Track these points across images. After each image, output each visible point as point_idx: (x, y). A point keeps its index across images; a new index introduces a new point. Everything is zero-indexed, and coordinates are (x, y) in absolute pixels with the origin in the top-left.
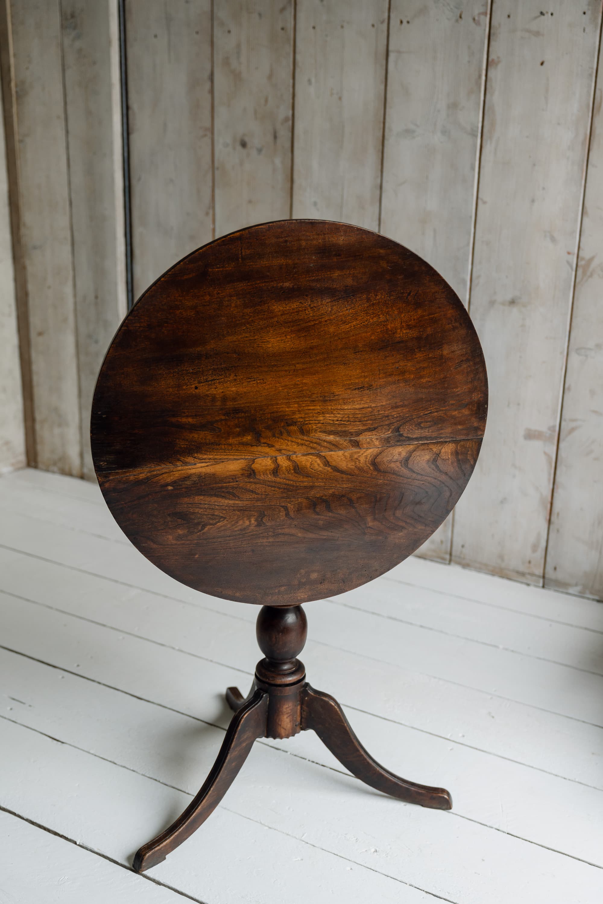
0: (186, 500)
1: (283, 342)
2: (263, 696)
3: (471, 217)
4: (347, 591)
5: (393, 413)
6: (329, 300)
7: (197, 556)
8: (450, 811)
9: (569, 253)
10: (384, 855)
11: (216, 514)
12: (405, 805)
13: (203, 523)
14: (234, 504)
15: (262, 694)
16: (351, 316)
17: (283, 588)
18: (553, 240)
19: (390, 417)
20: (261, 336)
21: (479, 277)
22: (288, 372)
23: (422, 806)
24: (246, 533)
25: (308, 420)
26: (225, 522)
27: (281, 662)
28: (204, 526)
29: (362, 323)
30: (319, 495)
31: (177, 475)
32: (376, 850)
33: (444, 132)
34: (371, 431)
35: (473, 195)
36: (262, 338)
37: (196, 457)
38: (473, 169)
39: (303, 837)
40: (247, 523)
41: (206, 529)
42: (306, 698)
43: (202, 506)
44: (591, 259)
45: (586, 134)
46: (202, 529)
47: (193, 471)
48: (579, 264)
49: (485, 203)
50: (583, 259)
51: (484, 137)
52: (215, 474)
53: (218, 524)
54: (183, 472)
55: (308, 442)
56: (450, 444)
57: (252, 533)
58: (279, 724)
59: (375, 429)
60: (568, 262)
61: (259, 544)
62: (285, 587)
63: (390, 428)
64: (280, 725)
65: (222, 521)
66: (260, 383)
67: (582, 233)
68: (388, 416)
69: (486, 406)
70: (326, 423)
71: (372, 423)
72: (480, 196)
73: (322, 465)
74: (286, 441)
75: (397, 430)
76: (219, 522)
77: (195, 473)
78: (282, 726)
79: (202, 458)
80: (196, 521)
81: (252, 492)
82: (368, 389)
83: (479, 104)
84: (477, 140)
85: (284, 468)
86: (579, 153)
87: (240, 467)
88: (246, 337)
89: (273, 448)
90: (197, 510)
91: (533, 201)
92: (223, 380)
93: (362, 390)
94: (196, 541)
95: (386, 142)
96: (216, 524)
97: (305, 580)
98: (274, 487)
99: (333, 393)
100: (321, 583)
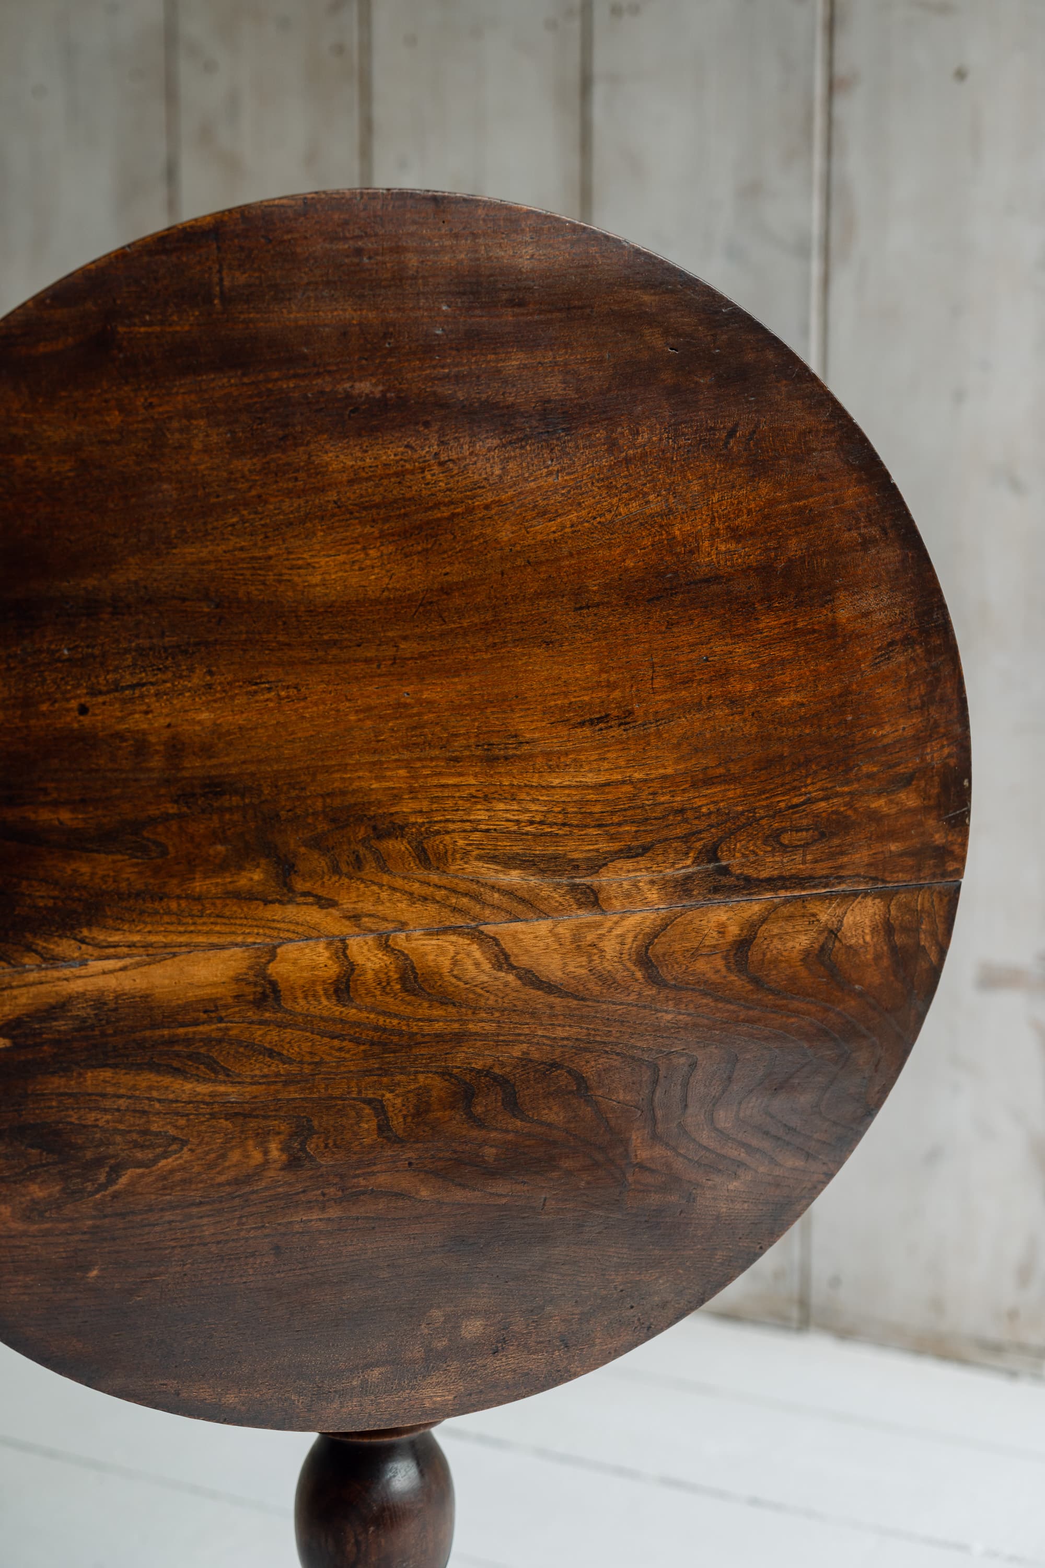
0: (56, 1083)
1: (356, 567)
4: (576, 1375)
5: (698, 802)
6: (496, 442)
7: (95, 1273)
11: (154, 1128)
13: (112, 1161)
14: (212, 1095)
16: (563, 494)
17: (376, 1372)
19: (689, 814)
20: (287, 548)
22: (375, 666)
24: (253, 1192)
25: (440, 821)
26: (186, 1155)
28: (116, 1171)
29: (595, 518)
30: (481, 1063)
31: (23, 1000)
34: (632, 857)
36: (289, 553)
37: (87, 940)
40: (257, 1157)
41: (123, 1180)
43: (107, 1104)
46: (111, 1181)
47: (77, 986)
51: (831, 253)
52: (148, 996)
53: (163, 1163)
54: (43, 988)
55: (443, 892)
56: (869, 901)
57: (272, 1192)
59: (646, 849)
61: (297, 1228)
62: (383, 1370)
63: (690, 848)
65: (176, 1152)
66: (288, 697)
68: (682, 811)
69: (966, 783)
70: (495, 830)
71: (636, 832)
73: (487, 966)
74: (375, 888)
75: (711, 854)
76: (165, 1155)
77: (84, 994)
79: (105, 944)
80: (89, 1155)
81: (271, 1053)
82: (620, 725)
83: (813, 180)
84: (812, 263)
85: (370, 975)
87: (231, 973)
88: (242, 549)
89: (332, 911)
90: (91, 1117)
91: (959, 397)
92: (169, 685)
93: (602, 725)
94: (90, 1223)
96: (155, 1161)
97: (445, 1342)
98: (340, 1037)
99: (516, 736)
100: (495, 1352)
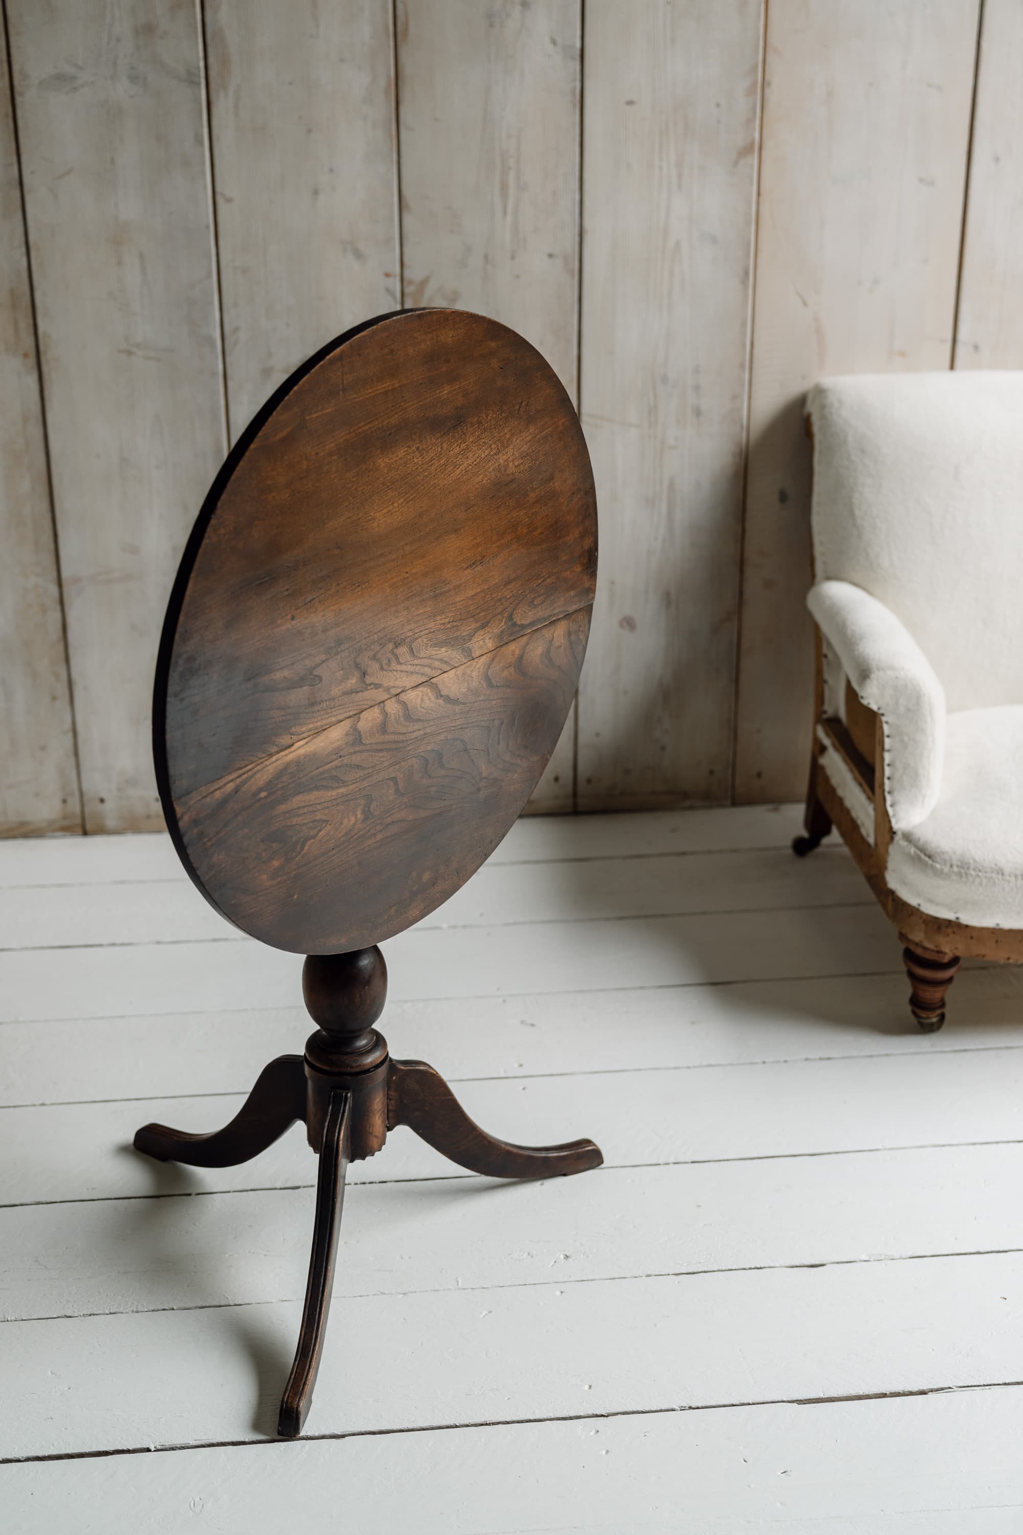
0: (283, 807)
1: (390, 514)
2: (346, 1095)
3: (208, 227)
4: (460, 886)
5: (506, 593)
6: (439, 435)
7: (295, 897)
8: (602, 1166)
9: (387, 275)
10: (582, 1256)
11: (317, 818)
12: (542, 1184)
13: (302, 840)
14: (338, 794)
15: (344, 1094)
16: (462, 454)
18: (359, 255)
19: (503, 600)
20: (365, 512)
21: (236, 329)
22: (395, 562)
23: (565, 1175)
24: (351, 837)
25: (418, 632)
26: (329, 827)
27: (356, 1034)
28: (304, 844)
29: (473, 463)
30: (430, 747)
31: (271, 771)
32: (566, 1255)
33: (134, 78)
34: (483, 629)
35: (205, 188)
36: (366, 514)
37: (294, 733)
38: (201, 143)
39: (460, 1285)
40: (353, 819)
41: (306, 848)
42: (394, 1078)
43: (301, 811)
44: (424, 283)
45: (389, 77)
46: (302, 849)
47: (291, 757)
48: (406, 291)
49: (229, 200)
50: (411, 282)
51: (212, 86)
53: (320, 834)
54: (278, 763)
55: (419, 667)
56: (563, 623)
57: (358, 835)
58: (369, 1133)
59: (488, 623)
60: (388, 290)
61: (366, 850)
62: (395, 907)
63: (503, 617)
64: (372, 1133)
65: (325, 827)
66: (365, 587)
67: (405, 241)
68: (500, 600)
69: (596, 554)
70: (437, 630)
71: (485, 615)
72: (218, 189)
73: (433, 698)
74: (395, 673)
75: (510, 617)
76: (321, 830)
77: (292, 760)
78: (374, 1134)
79: (300, 733)
80: (294, 839)
81: (358, 767)
82: (480, 564)
83: (196, 28)
84: (200, 90)
85: (393, 717)
86: (382, 109)
87: (344, 733)
88: (350, 518)
89: (380, 690)
90: (295, 820)
91: (316, 192)
92: (323, 595)
93: (474, 566)
94: (294, 872)
95: (18, 100)
96: (317, 835)
97: (417, 886)
98: (381, 751)
99: (445, 581)
100: (434, 885)
